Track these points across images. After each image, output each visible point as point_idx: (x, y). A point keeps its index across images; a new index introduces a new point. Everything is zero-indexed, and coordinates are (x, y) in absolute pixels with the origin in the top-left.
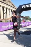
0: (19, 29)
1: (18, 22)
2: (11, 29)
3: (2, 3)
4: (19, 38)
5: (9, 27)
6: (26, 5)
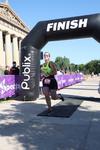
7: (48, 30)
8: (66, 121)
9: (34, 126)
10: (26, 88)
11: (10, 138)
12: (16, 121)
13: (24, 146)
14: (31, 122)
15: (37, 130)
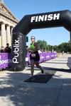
1: (21, 52)
2: (3, 70)
4: (21, 91)
7: (32, 21)
8: (44, 85)
9: (22, 89)
10: (16, 62)
11: (4, 98)
12: (9, 86)
13: (14, 103)
14: (20, 86)
15: (23, 92)
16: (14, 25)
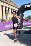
0: (22, 29)
1: (21, 21)
3: (4, 3)
5: (12, 27)
6: (29, 5)
7: (25, 7)
9: (22, 36)
16: (17, 10)
